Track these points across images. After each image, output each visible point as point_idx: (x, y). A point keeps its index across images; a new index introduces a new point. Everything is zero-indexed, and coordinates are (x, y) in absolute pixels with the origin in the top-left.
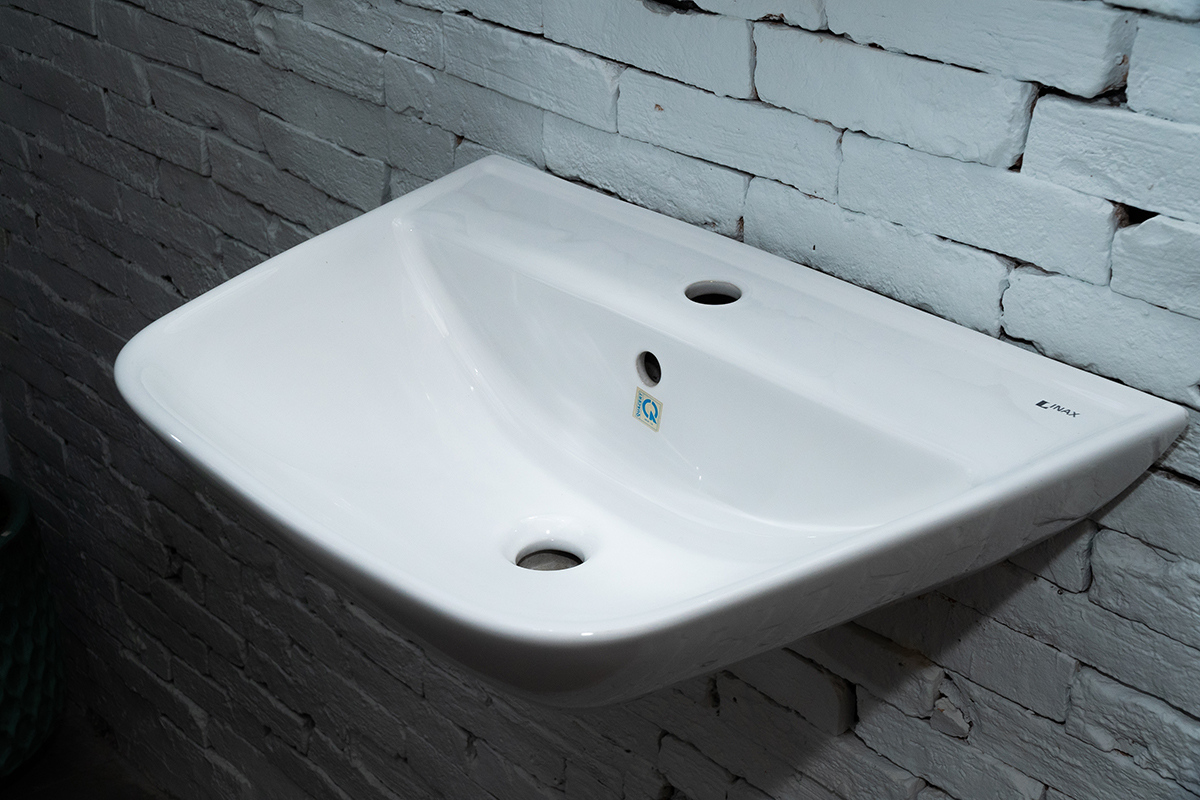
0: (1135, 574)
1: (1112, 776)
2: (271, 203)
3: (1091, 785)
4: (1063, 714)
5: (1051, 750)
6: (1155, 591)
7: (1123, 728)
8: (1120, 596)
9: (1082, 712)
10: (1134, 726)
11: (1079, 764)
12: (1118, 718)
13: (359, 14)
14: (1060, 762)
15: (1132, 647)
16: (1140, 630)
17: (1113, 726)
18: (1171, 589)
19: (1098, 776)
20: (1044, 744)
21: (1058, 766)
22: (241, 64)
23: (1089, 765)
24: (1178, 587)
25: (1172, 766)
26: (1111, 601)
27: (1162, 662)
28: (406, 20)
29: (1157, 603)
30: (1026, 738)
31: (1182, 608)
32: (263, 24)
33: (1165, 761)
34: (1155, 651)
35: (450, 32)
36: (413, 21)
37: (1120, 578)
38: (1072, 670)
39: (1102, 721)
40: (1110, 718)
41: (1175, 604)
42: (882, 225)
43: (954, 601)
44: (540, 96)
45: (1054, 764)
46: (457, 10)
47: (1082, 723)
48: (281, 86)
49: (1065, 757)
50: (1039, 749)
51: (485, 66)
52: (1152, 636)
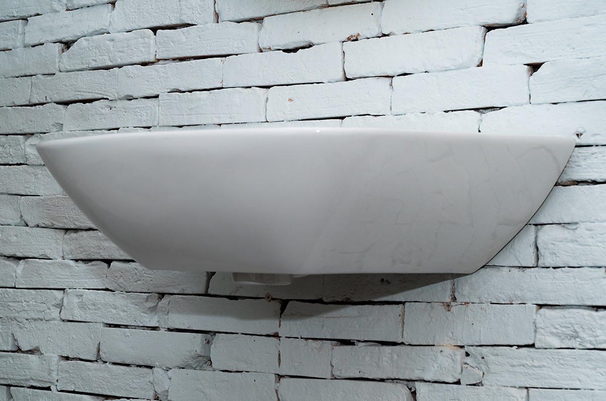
0: (560, 240)
1: (562, 362)
2: (21, 251)
3: (552, 374)
4: (533, 338)
5: (528, 363)
6: (571, 245)
7: (564, 329)
8: (554, 256)
9: (542, 331)
10: (570, 326)
11: (544, 364)
12: (562, 325)
13: (103, 114)
14: (534, 369)
15: (563, 282)
16: (566, 270)
17: (559, 331)
18: (578, 239)
19: (555, 366)
20: (524, 362)
21: (533, 372)
22: (11, 173)
23: (550, 362)
24: (582, 237)
25: (592, 339)
26: (550, 261)
27: (579, 282)
28: (135, 107)
29: (572, 250)
30: (515, 364)
31: (585, 247)
32: (32, 143)
33: (588, 339)
34: (575, 278)
35: (163, 103)
36: (139, 106)
37: (553, 246)
38: (535, 310)
39: (554, 331)
40: (557, 326)
41: (581, 247)
42: (415, 115)
43: (468, 303)
44: (219, 118)
45: (531, 371)
46: (169, 90)
47: (543, 337)
48: (40, 176)
49: (536, 363)
50: (522, 367)
51: (185, 114)
52: (572, 271)
